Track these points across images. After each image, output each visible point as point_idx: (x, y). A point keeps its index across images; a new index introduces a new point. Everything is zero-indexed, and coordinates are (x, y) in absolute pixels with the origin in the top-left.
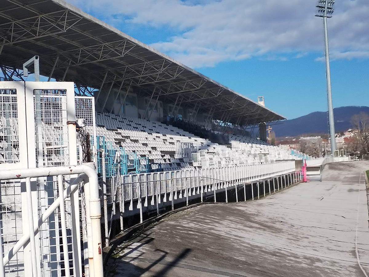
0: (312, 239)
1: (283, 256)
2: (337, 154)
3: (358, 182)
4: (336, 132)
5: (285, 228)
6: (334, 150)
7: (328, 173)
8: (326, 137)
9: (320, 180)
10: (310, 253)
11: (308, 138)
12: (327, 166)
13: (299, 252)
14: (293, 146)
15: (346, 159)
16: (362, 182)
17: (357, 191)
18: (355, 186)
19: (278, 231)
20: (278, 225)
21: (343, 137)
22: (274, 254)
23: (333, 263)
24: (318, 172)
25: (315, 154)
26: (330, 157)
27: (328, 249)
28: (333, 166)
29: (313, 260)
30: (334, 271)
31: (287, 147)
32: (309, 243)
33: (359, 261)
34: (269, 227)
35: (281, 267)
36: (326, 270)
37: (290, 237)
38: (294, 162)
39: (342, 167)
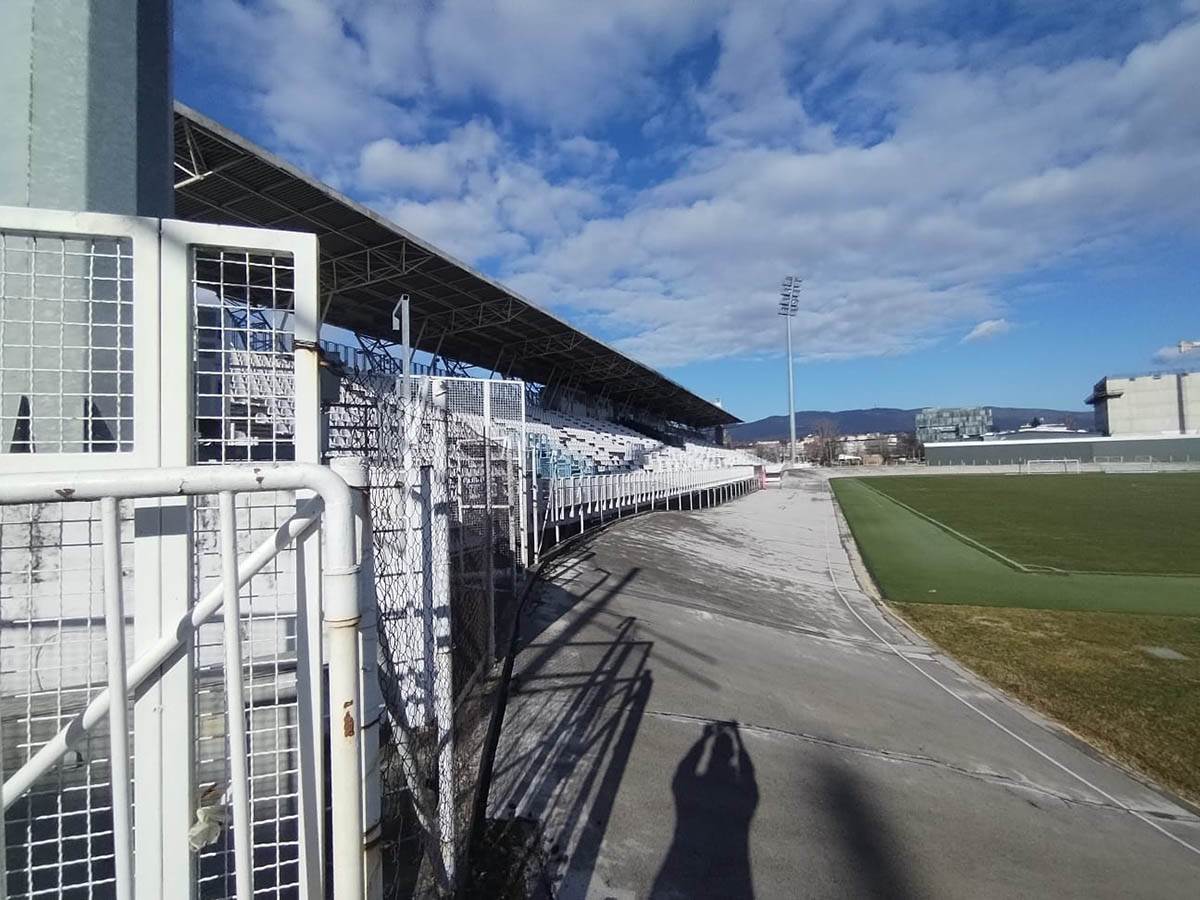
0: (780, 556)
1: (746, 577)
2: (797, 460)
3: (821, 490)
4: (797, 437)
5: (746, 541)
6: (794, 456)
7: (787, 480)
8: (784, 443)
9: (780, 488)
10: (779, 574)
11: (765, 443)
12: (786, 473)
13: (766, 572)
14: (750, 450)
15: (807, 465)
16: (825, 491)
17: (821, 500)
18: (819, 495)
19: (738, 545)
20: (738, 538)
21: (802, 443)
22: (736, 574)
23: (807, 587)
24: (778, 479)
25: (773, 459)
26: (789, 463)
27: (797, 568)
28: (793, 473)
29: (783, 583)
30: (808, 598)
31: (743, 451)
32: (776, 560)
33: (837, 586)
34: (729, 541)
35: (746, 592)
36: (800, 597)
37: (753, 553)
38: (752, 468)
39: (802, 474)
